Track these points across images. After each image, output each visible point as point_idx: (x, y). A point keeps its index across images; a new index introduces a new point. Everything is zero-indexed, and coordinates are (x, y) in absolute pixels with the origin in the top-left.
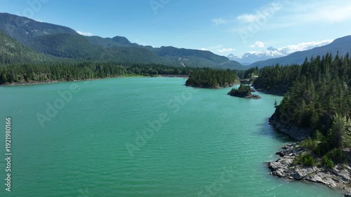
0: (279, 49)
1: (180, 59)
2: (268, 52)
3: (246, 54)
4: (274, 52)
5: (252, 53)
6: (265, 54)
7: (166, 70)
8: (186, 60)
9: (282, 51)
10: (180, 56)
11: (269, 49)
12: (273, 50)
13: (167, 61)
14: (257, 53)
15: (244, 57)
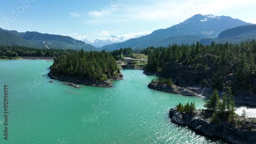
0: (119, 37)
1: (44, 42)
2: (111, 39)
3: (96, 40)
4: (116, 39)
5: (101, 39)
6: (109, 40)
7: (28, 52)
8: (50, 43)
9: (120, 38)
10: (44, 40)
11: (112, 36)
12: (115, 37)
13: (32, 44)
14: (104, 39)
15: (95, 42)
